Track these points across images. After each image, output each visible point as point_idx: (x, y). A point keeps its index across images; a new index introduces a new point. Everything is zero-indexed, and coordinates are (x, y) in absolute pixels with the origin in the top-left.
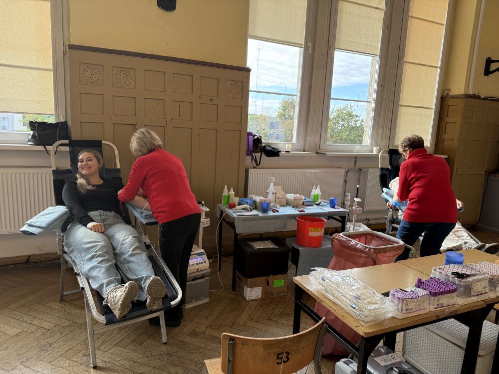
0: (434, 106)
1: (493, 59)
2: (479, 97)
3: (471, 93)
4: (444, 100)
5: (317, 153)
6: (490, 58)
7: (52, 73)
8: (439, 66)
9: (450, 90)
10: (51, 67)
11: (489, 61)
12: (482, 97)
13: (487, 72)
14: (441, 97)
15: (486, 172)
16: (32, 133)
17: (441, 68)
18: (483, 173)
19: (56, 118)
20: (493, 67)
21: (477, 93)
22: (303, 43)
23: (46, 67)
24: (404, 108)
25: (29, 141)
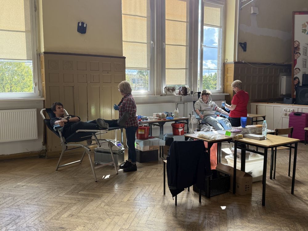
0: (220, 68)
2: (241, 63)
9: (227, 60)
14: (224, 64)
17: (222, 48)
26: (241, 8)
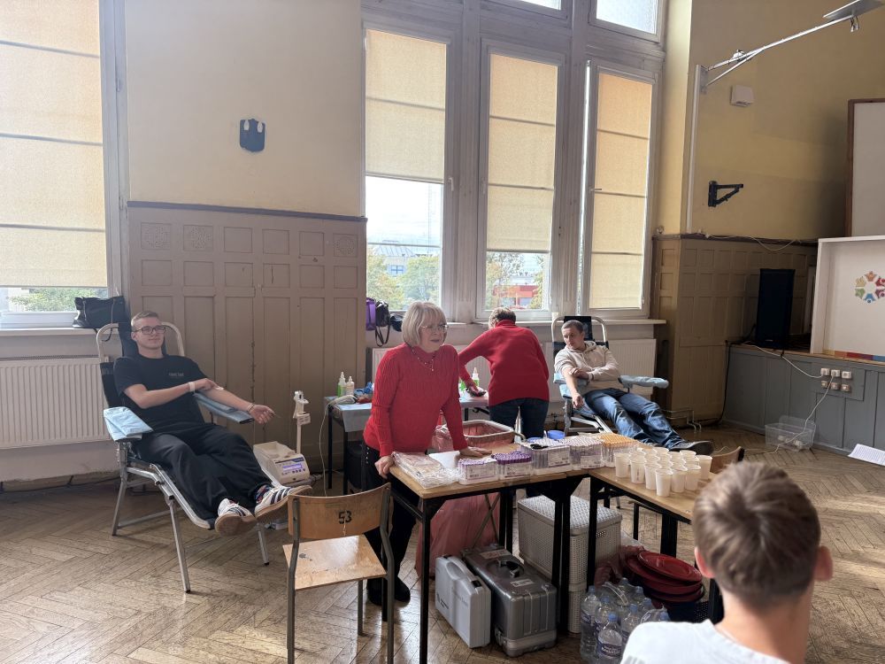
0: (643, 252)
1: (720, 183)
2: (702, 237)
3: (689, 232)
4: (656, 242)
5: (472, 323)
6: (714, 183)
7: (104, 235)
8: (646, 195)
9: (662, 227)
10: (103, 227)
11: (714, 187)
12: (707, 236)
13: (713, 202)
15: (726, 341)
16: (79, 312)
17: (649, 198)
18: (723, 343)
19: (110, 292)
20: (721, 193)
21: (700, 231)
22: (443, 178)
23: (96, 227)
24: (598, 256)
25: (75, 323)
26: (703, 89)
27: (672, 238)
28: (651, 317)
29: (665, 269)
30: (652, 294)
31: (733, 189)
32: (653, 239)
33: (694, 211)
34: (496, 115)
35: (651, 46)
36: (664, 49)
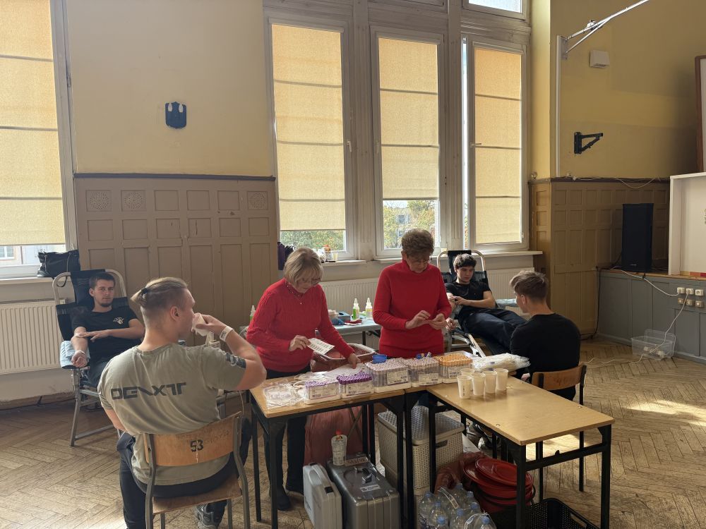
1: (583, 134)
2: (570, 180)
3: (558, 175)
4: (531, 187)
5: (373, 260)
6: (578, 133)
7: (61, 202)
8: (520, 147)
10: (60, 195)
11: (578, 137)
12: (574, 179)
13: (579, 149)
15: (597, 267)
16: (41, 265)
17: (523, 149)
18: (594, 269)
19: (67, 248)
20: (585, 142)
21: (568, 175)
23: (55, 196)
24: (481, 200)
25: (39, 273)
26: (564, 56)
27: (543, 181)
28: (530, 249)
29: (540, 208)
30: (530, 230)
31: (594, 138)
32: (528, 183)
33: (561, 158)
34: (386, 87)
35: (518, 22)
36: (530, 25)
